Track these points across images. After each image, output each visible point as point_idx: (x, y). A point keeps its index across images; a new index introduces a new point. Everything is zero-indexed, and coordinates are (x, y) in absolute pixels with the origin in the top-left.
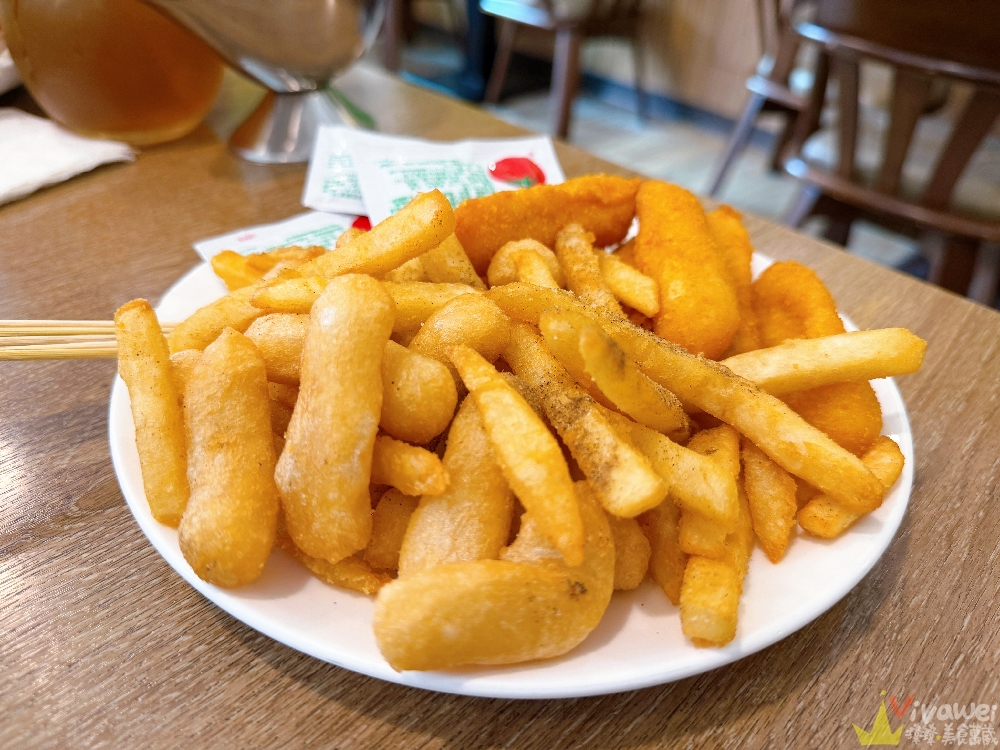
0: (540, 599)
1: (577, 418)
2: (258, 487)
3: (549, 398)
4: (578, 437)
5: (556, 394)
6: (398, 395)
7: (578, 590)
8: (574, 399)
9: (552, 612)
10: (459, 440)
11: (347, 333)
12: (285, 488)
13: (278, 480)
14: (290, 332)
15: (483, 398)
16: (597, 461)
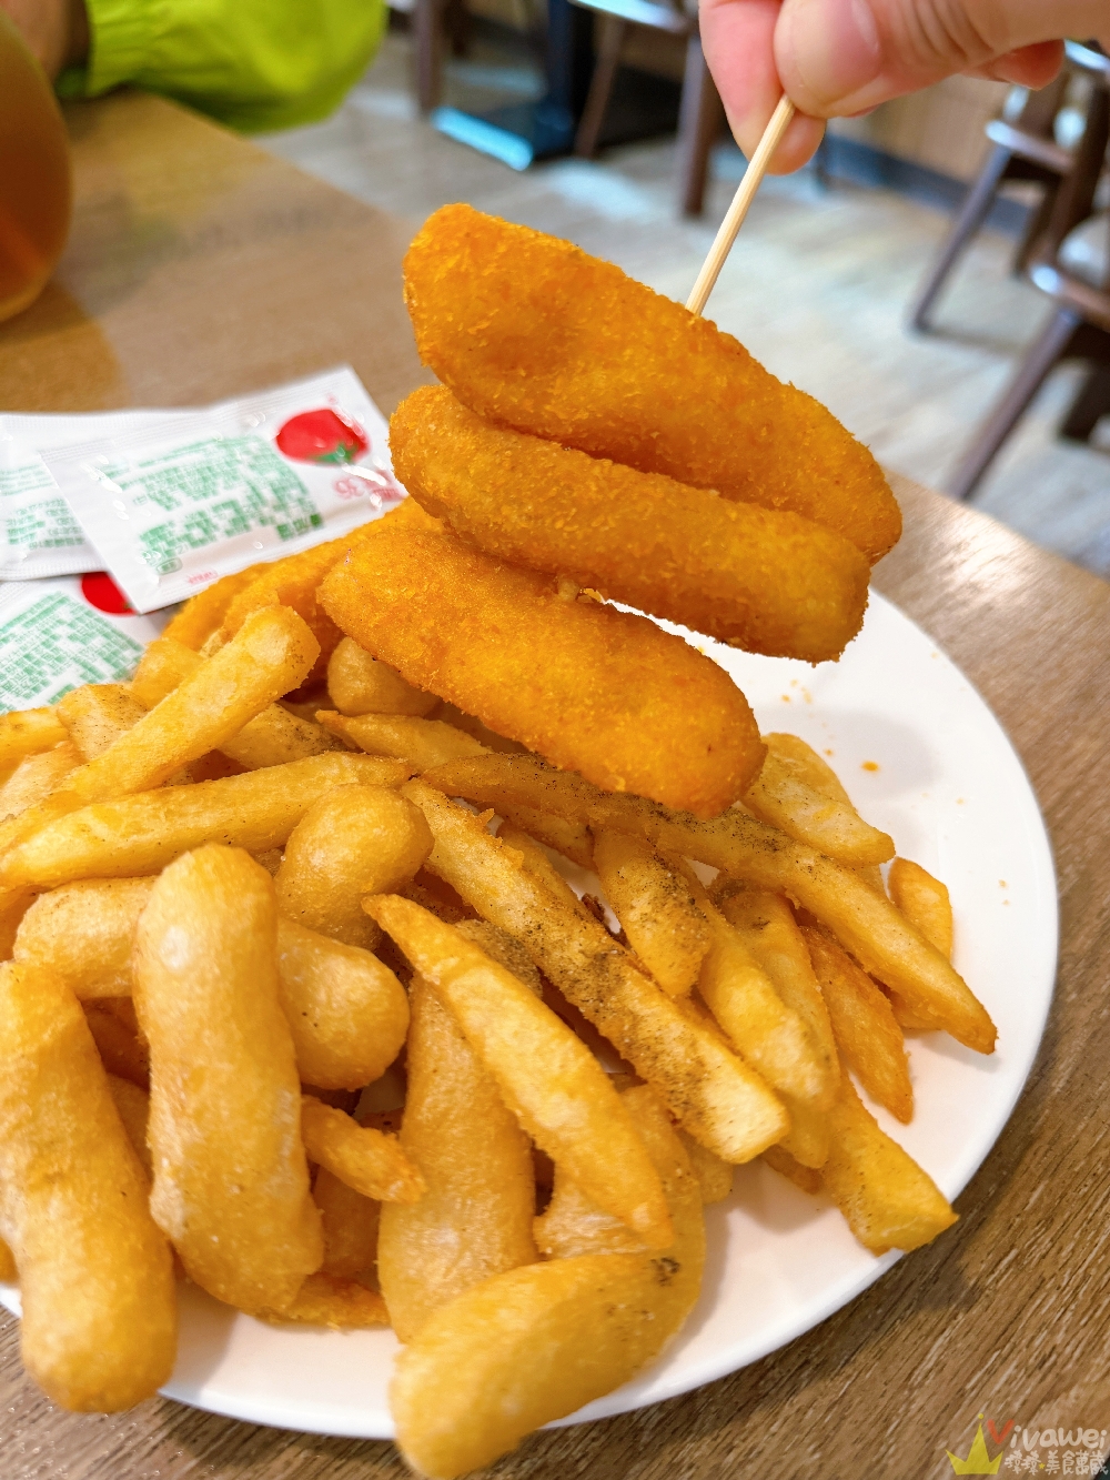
0: (622, 1306)
1: (611, 991)
2: (133, 1237)
3: (549, 954)
4: (626, 1028)
5: (560, 945)
6: (316, 1035)
7: (668, 1268)
8: (595, 957)
9: (641, 1317)
10: (432, 1066)
11: (217, 971)
12: (176, 1234)
13: (163, 1223)
14: (104, 928)
15: (454, 993)
16: (670, 1068)
